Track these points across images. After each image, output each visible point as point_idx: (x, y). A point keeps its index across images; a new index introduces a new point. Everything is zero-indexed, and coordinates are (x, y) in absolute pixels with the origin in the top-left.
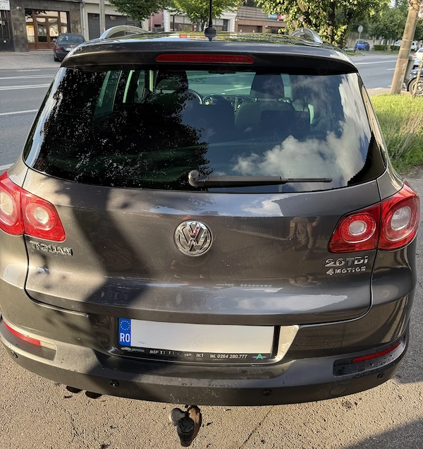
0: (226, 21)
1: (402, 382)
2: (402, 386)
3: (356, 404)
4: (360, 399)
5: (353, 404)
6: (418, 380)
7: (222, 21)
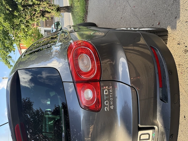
0: (45, 31)
1: (179, 17)
2: (181, 18)
3: (186, 47)
4: (184, 43)
5: (186, 48)
6: (179, 8)
7: (45, 32)
